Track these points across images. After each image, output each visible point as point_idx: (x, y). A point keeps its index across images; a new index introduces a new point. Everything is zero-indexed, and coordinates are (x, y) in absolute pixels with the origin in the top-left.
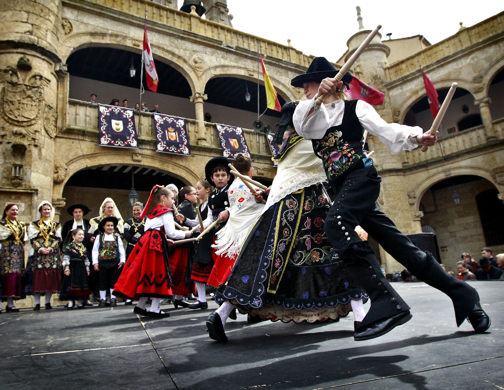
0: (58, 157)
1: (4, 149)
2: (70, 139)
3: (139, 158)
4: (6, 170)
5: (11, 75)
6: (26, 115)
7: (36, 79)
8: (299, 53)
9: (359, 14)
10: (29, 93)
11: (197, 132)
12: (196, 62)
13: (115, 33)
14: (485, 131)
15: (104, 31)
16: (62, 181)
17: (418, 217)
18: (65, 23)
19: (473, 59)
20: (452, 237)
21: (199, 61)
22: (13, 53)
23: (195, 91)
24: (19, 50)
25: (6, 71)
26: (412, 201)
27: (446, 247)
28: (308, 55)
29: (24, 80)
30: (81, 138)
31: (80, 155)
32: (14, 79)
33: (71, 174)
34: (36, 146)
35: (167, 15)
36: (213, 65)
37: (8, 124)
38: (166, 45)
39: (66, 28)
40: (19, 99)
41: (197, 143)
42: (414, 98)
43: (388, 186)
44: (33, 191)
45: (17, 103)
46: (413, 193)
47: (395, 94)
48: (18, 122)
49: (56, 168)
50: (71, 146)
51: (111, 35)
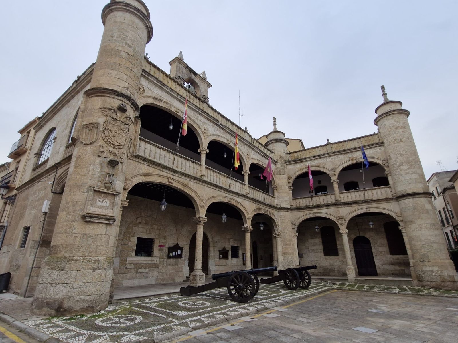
0: (128, 172)
1: (102, 161)
2: (136, 161)
3: (172, 181)
4: (101, 176)
5: (113, 113)
6: (119, 141)
7: (127, 119)
8: (250, 136)
9: (275, 122)
10: (123, 127)
11: (201, 171)
12: (205, 130)
13: (167, 101)
14: (335, 196)
15: (161, 99)
16: (128, 189)
17: (296, 236)
18: (141, 88)
19: (332, 159)
20: (306, 248)
21: (206, 129)
22: (115, 98)
23: (202, 146)
24: (119, 98)
25: (110, 109)
26: (294, 226)
27: (303, 254)
28: (254, 138)
29: (120, 118)
30: (142, 162)
31: (140, 173)
32: (114, 116)
33: (133, 185)
34: (121, 163)
35: (193, 98)
36: (213, 133)
37: (106, 145)
38: (192, 116)
39: (141, 90)
40: (116, 130)
41: (201, 177)
42: (300, 172)
43: (282, 217)
44: (117, 194)
45: (114, 132)
46: (294, 223)
47: (290, 168)
48: (114, 145)
49: (126, 179)
50: (136, 166)
51: (165, 102)
